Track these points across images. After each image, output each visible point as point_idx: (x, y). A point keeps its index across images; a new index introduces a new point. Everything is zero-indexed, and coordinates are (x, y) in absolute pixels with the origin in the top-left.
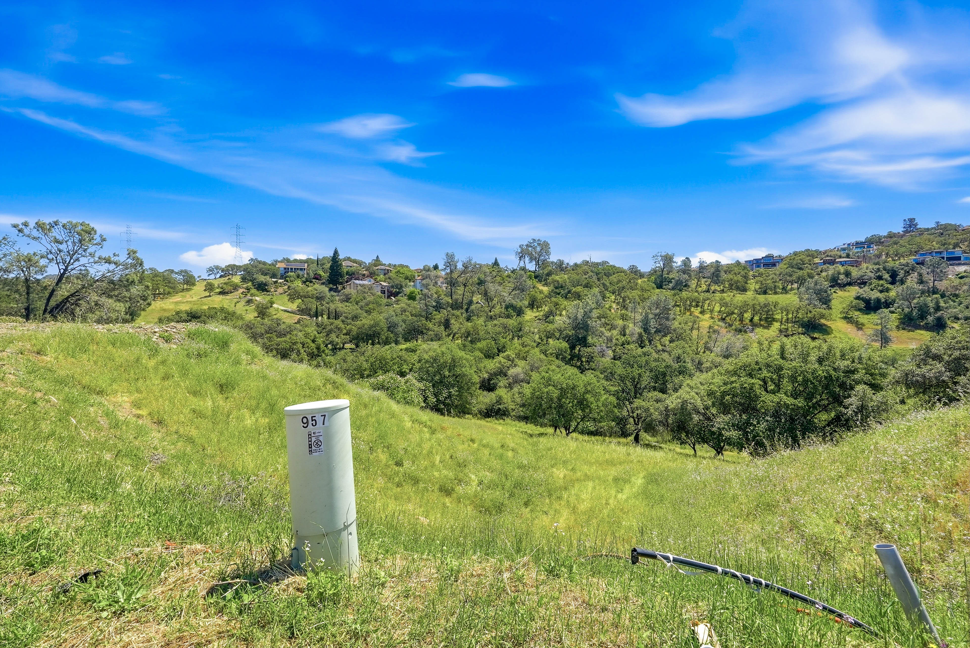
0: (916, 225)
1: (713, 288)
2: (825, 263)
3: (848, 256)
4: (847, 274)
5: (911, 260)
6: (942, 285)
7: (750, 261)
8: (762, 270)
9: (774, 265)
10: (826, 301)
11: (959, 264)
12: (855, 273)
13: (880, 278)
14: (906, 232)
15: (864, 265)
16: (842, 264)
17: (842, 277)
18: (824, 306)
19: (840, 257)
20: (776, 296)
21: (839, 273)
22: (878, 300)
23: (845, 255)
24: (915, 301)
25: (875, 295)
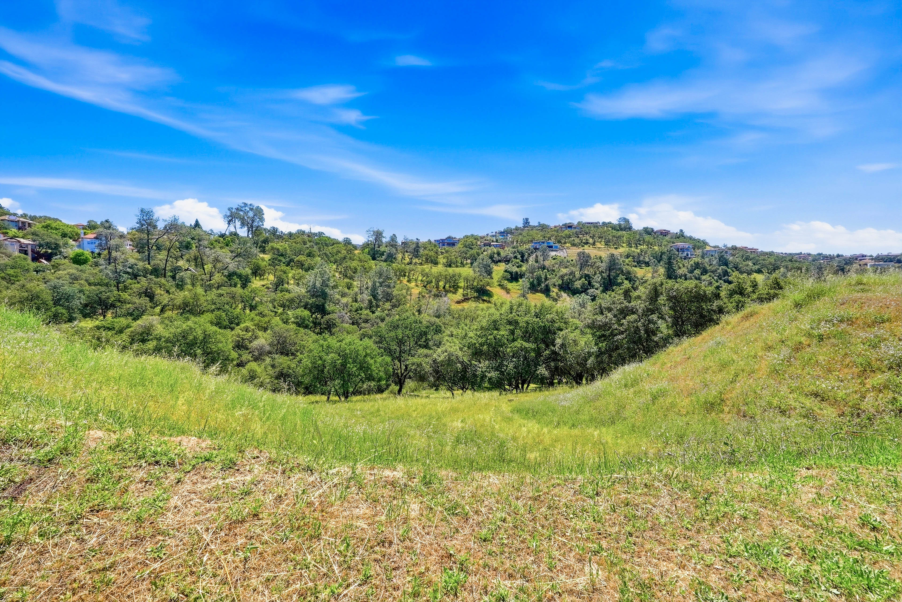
0: (529, 223)
1: (414, 261)
2: (485, 245)
3: (497, 241)
4: (499, 254)
5: (530, 246)
6: (547, 263)
7: (438, 241)
8: (447, 248)
9: (454, 245)
10: (489, 273)
11: (552, 251)
12: (503, 254)
13: (516, 257)
14: (524, 227)
15: (506, 248)
16: (495, 246)
17: (496, 256)
18: (489, 277)
19: (493, 241)
20: (458, 269)
21: (494, 253)
22: (516, 273)
23: (495, 240)
24: (535, 274)
25: (515, 269)
